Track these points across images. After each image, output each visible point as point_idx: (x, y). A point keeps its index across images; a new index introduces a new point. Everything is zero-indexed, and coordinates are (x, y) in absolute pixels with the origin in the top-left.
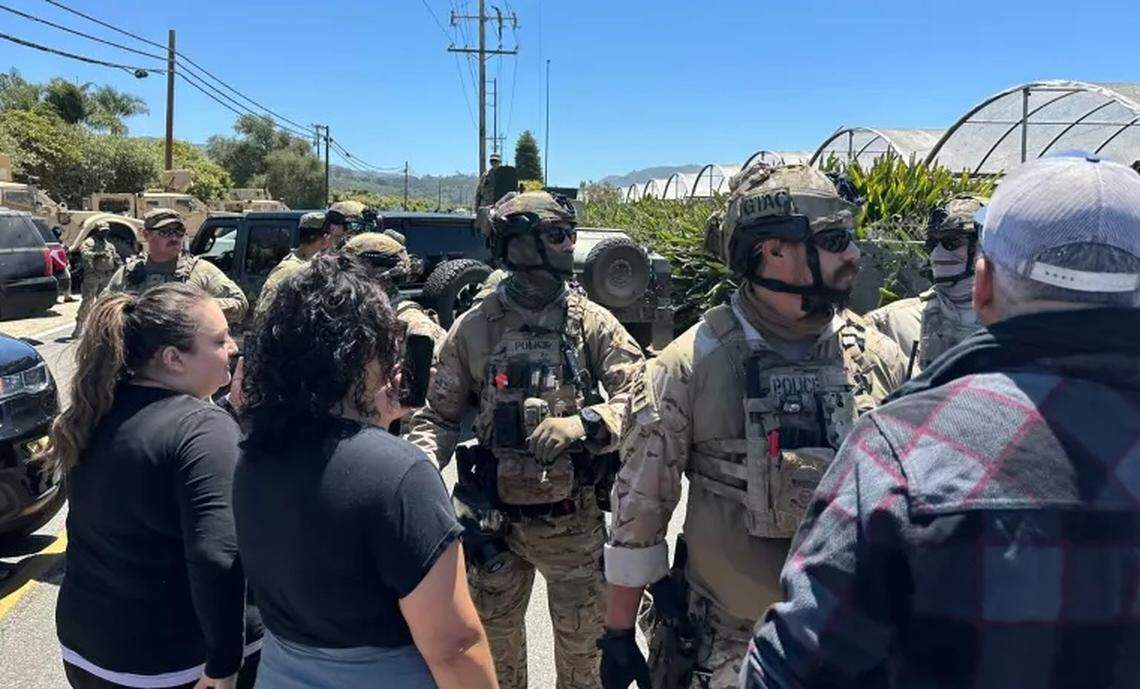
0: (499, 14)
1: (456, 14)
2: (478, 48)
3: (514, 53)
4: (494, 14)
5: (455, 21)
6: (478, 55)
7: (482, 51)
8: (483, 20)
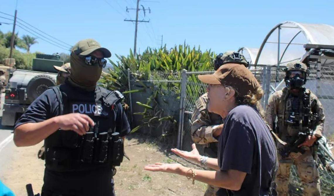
0: (143, 8)
1: (128, 8)
2: (135, 20)
3: (148, 22)
4: (142, 8)
5: (128, 10)
6: (135, 22)
7: (137, 21)
8: (138, 10)
